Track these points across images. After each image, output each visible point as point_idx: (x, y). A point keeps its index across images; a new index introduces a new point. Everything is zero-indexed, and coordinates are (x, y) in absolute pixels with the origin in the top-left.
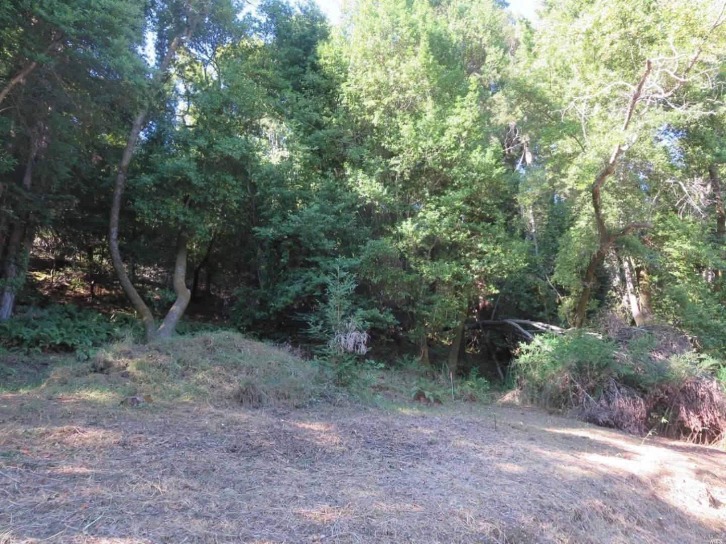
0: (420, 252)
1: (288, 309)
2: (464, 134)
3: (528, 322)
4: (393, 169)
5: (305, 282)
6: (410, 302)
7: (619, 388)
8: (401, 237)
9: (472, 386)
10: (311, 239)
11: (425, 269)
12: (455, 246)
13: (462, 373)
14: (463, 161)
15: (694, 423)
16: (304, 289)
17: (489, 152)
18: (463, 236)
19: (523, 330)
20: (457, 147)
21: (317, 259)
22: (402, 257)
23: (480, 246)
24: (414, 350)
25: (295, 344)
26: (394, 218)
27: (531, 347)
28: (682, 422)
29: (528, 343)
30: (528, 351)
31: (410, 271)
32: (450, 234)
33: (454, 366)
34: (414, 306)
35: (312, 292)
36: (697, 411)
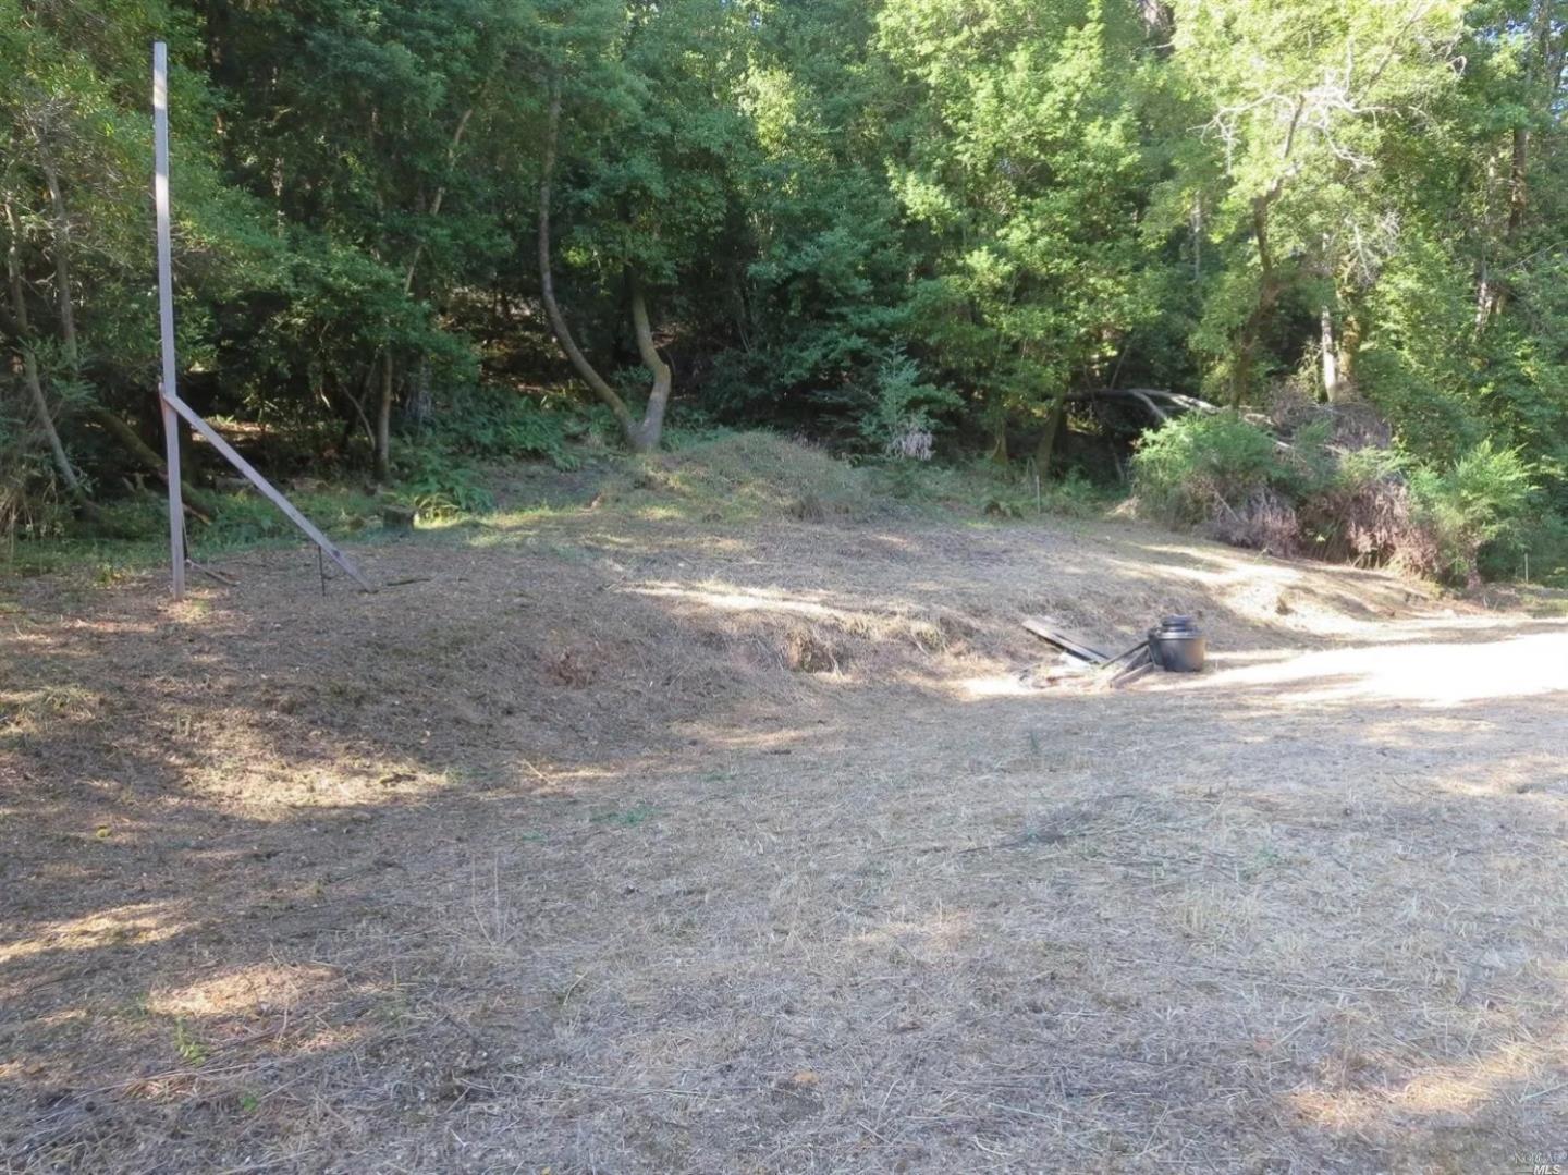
0: (998, 293)
1: (804, 387)
2: (1077, 97)
3: (1165, 394)
4: (959, 157)
5: (825, 345)
6: (980, 371)
7: (1267, 497)
8: (968, 272)
9: (1068, 494)
10: (834, 279)
11: (1005, 321)
12: (1055, 281)
13: (1057, 474)
14: (1074, 143)
15: (1364, 543)
16: (825, 356)
17: (1116, 125)
18: (1066, 265)
19: (1154, 408)
20: (1064, 116)
21: (845, 310)
22: (972, 302)
23: (1092, 280)
24: (985, 440)
25: (811, 437)
26: (958, 238)
27: (1161, 436)
28: (1350, 541)
29: (1156, 430)
30: (1154, 442)
31: (982, 324)
32: (1046, 264)
33: (1044, 463)
34: (987, 376)
35: (837, 361)
36: (1370, 527)
